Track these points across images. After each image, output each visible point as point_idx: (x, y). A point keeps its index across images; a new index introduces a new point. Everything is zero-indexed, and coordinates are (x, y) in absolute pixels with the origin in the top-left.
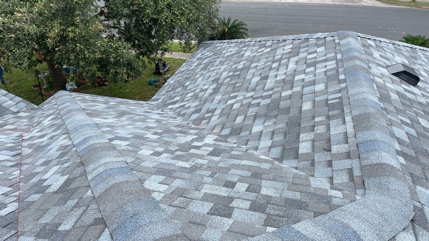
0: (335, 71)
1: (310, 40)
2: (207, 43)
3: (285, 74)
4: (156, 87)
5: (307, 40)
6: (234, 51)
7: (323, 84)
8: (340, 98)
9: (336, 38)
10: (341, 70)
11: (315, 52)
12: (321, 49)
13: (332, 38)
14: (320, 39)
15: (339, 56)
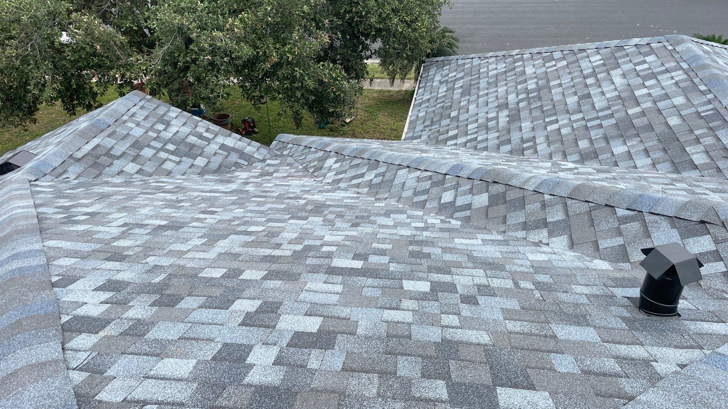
0: (689, 82)
1: (625, 47)
2: (437, 61)
3: (616, 89)
4: (331, 131)
5: (621, 48)
6: (501, 69)
7: (682, 97)
8: (714, 109)
9: (666, 44)
10: (696, 80)
11: (645, 62)
12: (650, 59)
13: (660, 44)
14: (641, 46)
15: (685, 66)
